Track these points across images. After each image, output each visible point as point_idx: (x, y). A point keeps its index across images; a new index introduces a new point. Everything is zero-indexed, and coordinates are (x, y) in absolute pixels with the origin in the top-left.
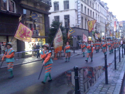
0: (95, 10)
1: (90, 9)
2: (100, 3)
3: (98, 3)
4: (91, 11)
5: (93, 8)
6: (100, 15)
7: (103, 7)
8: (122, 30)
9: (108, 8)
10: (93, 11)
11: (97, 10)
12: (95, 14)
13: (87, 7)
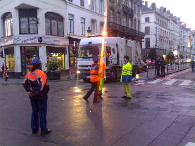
0: (169, 29)
1: (165, 30)
2: (173, 21)
3: (171, 21)
5: (166, 28)
6: (173, 32)
7: (176, 23)
10: (167, 30)
11: (171, 28)
12: (168, 33)
13: (163, 29)
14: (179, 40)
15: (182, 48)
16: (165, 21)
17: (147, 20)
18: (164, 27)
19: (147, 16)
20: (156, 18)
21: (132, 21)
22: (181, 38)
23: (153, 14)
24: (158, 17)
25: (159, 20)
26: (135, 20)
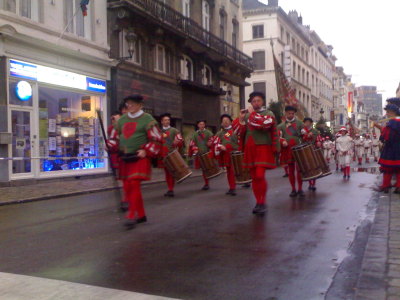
0: (311, 67)
1: (303, 66)
2: (320, 49)
3: (315, 50)
4: (303, 70)
5: (306, 63)
6: (320, 77)
7: (326, 56)
8: (362, 113)
9: (334, 59)
10: (307, 69)
11: (314, 66)
12: (310, 76)
13: (298, 62)
14: (331, 97)
15: (338, 118)
16: (302, 43)
17: (258, 32)
18: (301, 60)
19: (258, 23)
20: (282, 29)
21: (212, 13)
22: (335, 94)
23: (275, 16)
24: (287, 28)
25: (288, 35)
26: (223, 14)
